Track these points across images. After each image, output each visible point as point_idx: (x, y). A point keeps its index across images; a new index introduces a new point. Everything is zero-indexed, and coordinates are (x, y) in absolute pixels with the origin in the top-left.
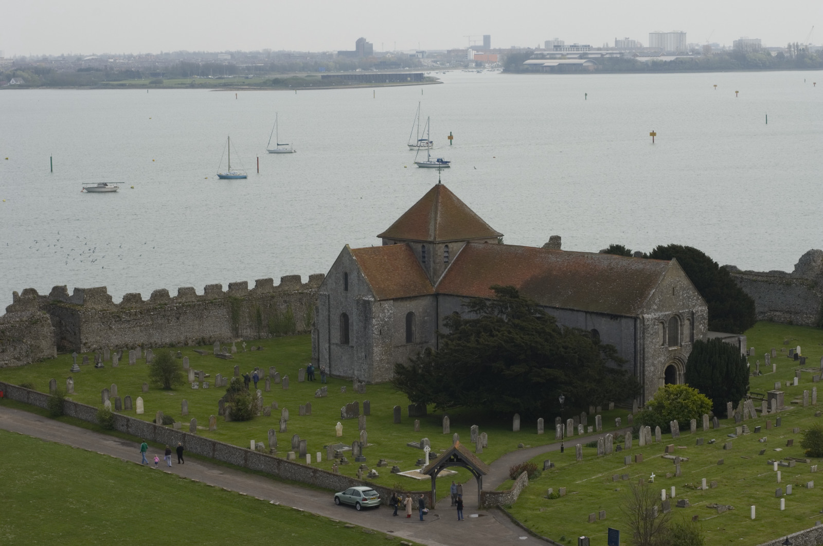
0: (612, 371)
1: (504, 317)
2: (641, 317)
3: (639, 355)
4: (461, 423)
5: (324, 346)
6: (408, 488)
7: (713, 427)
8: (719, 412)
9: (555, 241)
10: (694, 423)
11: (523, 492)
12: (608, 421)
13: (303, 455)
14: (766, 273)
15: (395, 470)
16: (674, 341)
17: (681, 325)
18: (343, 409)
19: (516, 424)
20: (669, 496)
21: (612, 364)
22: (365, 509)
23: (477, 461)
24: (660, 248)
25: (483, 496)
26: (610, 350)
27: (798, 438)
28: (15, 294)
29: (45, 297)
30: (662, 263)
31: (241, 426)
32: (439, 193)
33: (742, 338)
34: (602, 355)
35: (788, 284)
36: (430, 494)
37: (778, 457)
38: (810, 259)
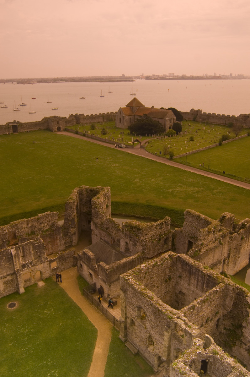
0: (161, 127)
1: (145, 119)
2: (166, 119)
3: (165, 125)
4: (138, 135)
5: (117, 123)
6: (130, 145)
7: (176, 136)
8: (177, 134)
9: (153, 107)
10: (173, 135)
11: (147, 146)
12: (160, 135)
13: (114, 140)
14: (185, 112)
15: (128, 142)
16: (171, 123)
17: (172, 120)
18: (120, 133)
19: (146, 135)
20: (169, 146)
21: (161, 126)
22: (123, 148)
23: (140, 141)
24: (169, 108)
25: (141, 146)
26: (161, 124)
27: (189, 138)
28: (70, 115)
29: (74, 115)
30: (169, 110)
31: (105, 135)
32: (135, 99)
33: (181, 122)
34: (160, 125)
35: (189, 114)
36: (133, 146)
37: (186, 141)
38: (192, 110)
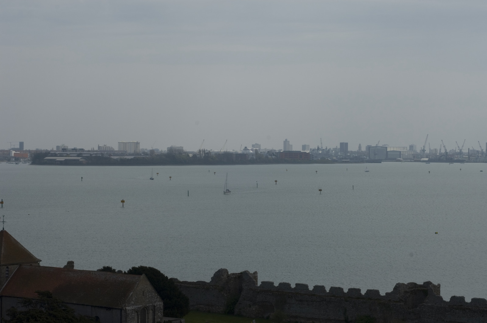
1: (43, 309)
2: (124, 308)
9: (71, 264)
14: (195, 282)
16: (144, 322)
17: (148, 313)
24: (133, 268)
30: (137, 277)
32: (3, 235)
33: (182, 320)
35: (208, 289)
38: (220, 274)
